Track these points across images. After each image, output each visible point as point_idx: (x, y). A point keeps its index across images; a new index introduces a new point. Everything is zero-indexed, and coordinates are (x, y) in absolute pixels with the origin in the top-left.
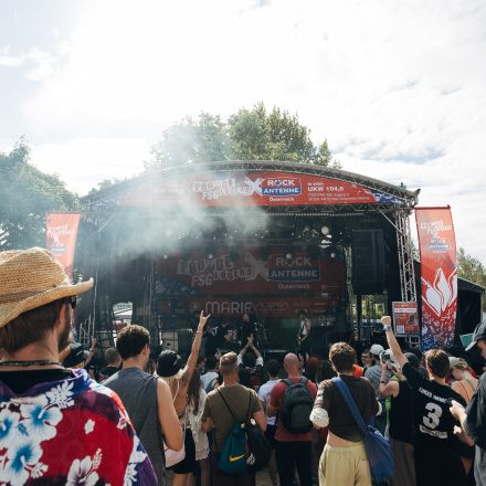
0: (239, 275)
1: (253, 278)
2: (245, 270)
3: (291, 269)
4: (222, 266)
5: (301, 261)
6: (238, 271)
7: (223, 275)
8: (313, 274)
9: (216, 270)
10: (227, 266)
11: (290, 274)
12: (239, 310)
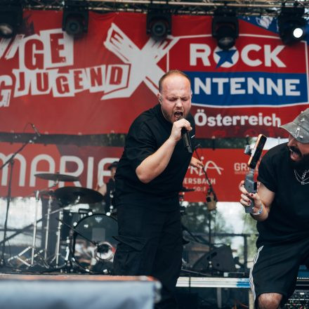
0: (86, 83)
1: (127, 94)
2: (105, 70)
3: (229, 73)
4: (40, 58)
5: (258, 55)
6: (86, 75)
7: (42, 81)
8: (289, 87)
9: (22, 67)
10: (56, 58)
11: (227, 86)
12: (83, 178)
